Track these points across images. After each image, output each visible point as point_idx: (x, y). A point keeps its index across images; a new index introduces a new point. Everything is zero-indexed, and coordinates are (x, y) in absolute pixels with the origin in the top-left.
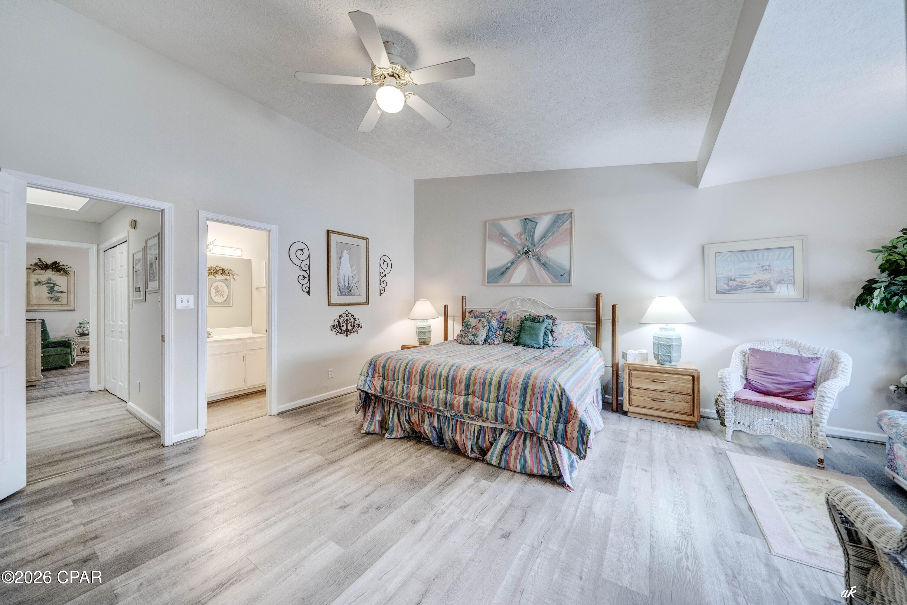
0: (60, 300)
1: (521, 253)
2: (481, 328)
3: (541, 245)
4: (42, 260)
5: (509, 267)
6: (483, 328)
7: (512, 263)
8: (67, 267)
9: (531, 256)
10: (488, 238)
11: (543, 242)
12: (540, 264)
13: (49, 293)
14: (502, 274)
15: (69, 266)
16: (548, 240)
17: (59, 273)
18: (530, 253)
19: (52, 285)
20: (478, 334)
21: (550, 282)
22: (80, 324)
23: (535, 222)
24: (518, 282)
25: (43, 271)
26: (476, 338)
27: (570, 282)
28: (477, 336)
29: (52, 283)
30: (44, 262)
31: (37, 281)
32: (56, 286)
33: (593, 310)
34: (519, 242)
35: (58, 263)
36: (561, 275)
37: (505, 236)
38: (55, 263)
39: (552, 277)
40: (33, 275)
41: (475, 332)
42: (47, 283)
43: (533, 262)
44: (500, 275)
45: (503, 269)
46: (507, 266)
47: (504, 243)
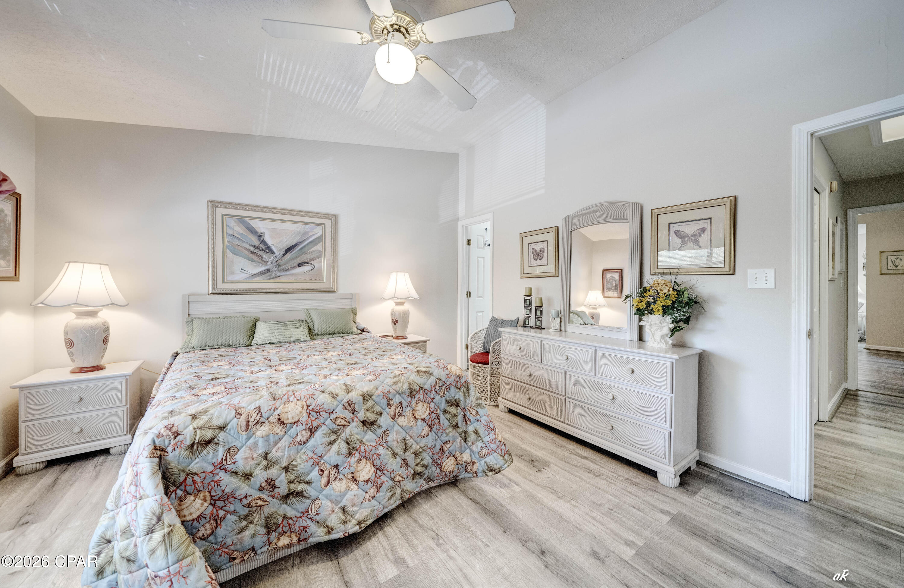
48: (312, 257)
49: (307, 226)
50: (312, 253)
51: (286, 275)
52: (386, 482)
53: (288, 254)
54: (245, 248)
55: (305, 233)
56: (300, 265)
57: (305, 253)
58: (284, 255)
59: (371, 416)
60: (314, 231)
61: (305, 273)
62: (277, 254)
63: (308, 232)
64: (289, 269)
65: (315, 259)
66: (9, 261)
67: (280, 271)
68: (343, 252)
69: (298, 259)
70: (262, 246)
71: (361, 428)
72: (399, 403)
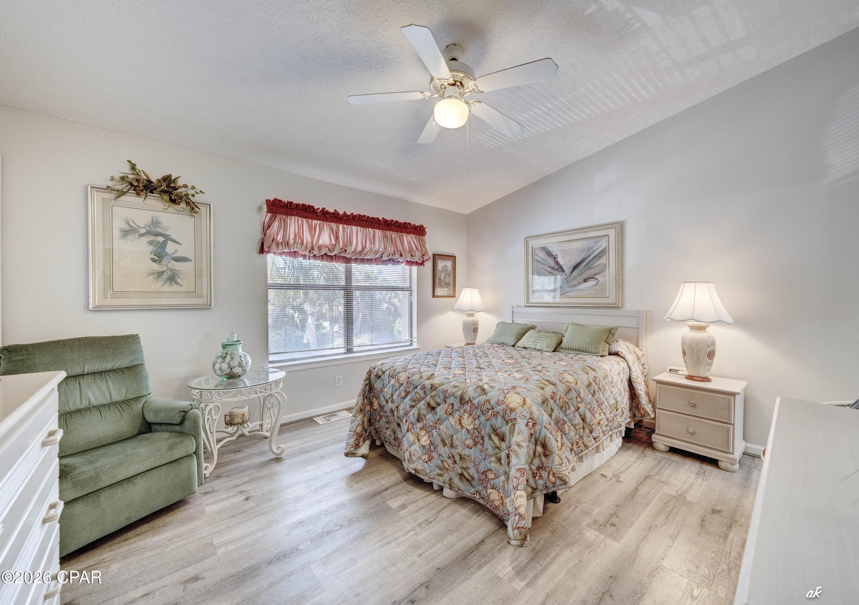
0: (179, 280)
4: (138, 167)
8: (193, 192)
13: (154, 260)
15: (198, 189)
17: (176, 206)
19: (161, 239)
22: (224, 346)
25: (139, 200)
29: (158, 234)
30: (142, 174)
31: (126, 227)
32: (170, 243)
35: (174, 181)
38: (167, 179)
40: (116, 209)
42: (148, 233)
48: (596, 271)
49: (592, 241)
50: (597, 268)
51: (574, 290)
52: (435, 459)
53: (575, 271)
54: (545, 269)
55: (590, 249)
56: (585, 281)
57: (589, 268)
58: (572, 272)
59: (433, 403)
60: (598, 244)
61: (590, 288)
62: (567, 272)
63: (593, 247)
64: (576, 285)
65: (600, 274)
66: (450, 288)
67: (569, 287)
68: (629, 262)
69: (583, 275)
70: (556, 267)
71: (426, 407)
72: (451, 404)
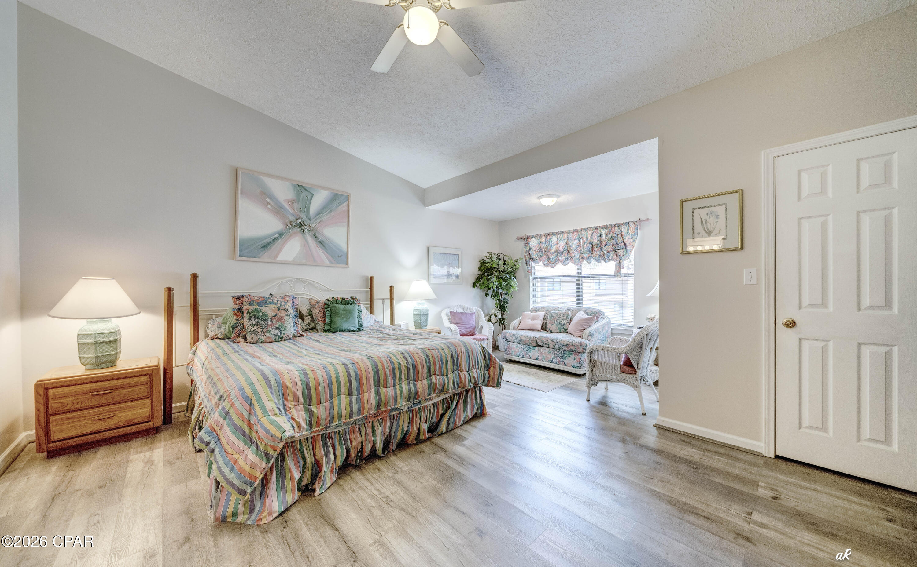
1: (294, 225)
2: (286, 318)
3: (318, 221)
5: (275, 239)
6: (288, 318)
7: (281, 235)
9: (306, 230)
10: (241, 193)
11: (320, 217)
12: (316, 241)
14: (266, 246)
16: (326, 218)
18: (305, 227)
20: (285, 325)
21: (328, 262)
23: (310, 193)
24: (290, 259)
26: (283, 332)
27: (347, 264)
28: (285, 329)
33: (367, 292)
34: (291, 210)
36: (339, 257)
37: (270, 198)
39: (330, 257)
41: (280, 324)
43: (309, 237)
44: (262, 248)
45: (267, 241)
46: (273, 237)
47: (269, 206)
